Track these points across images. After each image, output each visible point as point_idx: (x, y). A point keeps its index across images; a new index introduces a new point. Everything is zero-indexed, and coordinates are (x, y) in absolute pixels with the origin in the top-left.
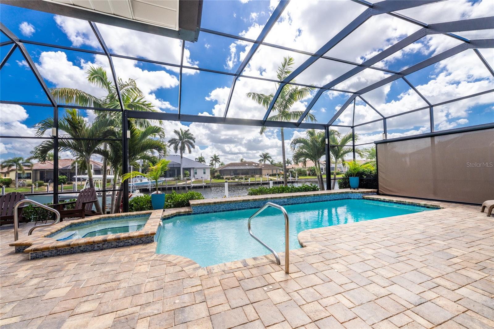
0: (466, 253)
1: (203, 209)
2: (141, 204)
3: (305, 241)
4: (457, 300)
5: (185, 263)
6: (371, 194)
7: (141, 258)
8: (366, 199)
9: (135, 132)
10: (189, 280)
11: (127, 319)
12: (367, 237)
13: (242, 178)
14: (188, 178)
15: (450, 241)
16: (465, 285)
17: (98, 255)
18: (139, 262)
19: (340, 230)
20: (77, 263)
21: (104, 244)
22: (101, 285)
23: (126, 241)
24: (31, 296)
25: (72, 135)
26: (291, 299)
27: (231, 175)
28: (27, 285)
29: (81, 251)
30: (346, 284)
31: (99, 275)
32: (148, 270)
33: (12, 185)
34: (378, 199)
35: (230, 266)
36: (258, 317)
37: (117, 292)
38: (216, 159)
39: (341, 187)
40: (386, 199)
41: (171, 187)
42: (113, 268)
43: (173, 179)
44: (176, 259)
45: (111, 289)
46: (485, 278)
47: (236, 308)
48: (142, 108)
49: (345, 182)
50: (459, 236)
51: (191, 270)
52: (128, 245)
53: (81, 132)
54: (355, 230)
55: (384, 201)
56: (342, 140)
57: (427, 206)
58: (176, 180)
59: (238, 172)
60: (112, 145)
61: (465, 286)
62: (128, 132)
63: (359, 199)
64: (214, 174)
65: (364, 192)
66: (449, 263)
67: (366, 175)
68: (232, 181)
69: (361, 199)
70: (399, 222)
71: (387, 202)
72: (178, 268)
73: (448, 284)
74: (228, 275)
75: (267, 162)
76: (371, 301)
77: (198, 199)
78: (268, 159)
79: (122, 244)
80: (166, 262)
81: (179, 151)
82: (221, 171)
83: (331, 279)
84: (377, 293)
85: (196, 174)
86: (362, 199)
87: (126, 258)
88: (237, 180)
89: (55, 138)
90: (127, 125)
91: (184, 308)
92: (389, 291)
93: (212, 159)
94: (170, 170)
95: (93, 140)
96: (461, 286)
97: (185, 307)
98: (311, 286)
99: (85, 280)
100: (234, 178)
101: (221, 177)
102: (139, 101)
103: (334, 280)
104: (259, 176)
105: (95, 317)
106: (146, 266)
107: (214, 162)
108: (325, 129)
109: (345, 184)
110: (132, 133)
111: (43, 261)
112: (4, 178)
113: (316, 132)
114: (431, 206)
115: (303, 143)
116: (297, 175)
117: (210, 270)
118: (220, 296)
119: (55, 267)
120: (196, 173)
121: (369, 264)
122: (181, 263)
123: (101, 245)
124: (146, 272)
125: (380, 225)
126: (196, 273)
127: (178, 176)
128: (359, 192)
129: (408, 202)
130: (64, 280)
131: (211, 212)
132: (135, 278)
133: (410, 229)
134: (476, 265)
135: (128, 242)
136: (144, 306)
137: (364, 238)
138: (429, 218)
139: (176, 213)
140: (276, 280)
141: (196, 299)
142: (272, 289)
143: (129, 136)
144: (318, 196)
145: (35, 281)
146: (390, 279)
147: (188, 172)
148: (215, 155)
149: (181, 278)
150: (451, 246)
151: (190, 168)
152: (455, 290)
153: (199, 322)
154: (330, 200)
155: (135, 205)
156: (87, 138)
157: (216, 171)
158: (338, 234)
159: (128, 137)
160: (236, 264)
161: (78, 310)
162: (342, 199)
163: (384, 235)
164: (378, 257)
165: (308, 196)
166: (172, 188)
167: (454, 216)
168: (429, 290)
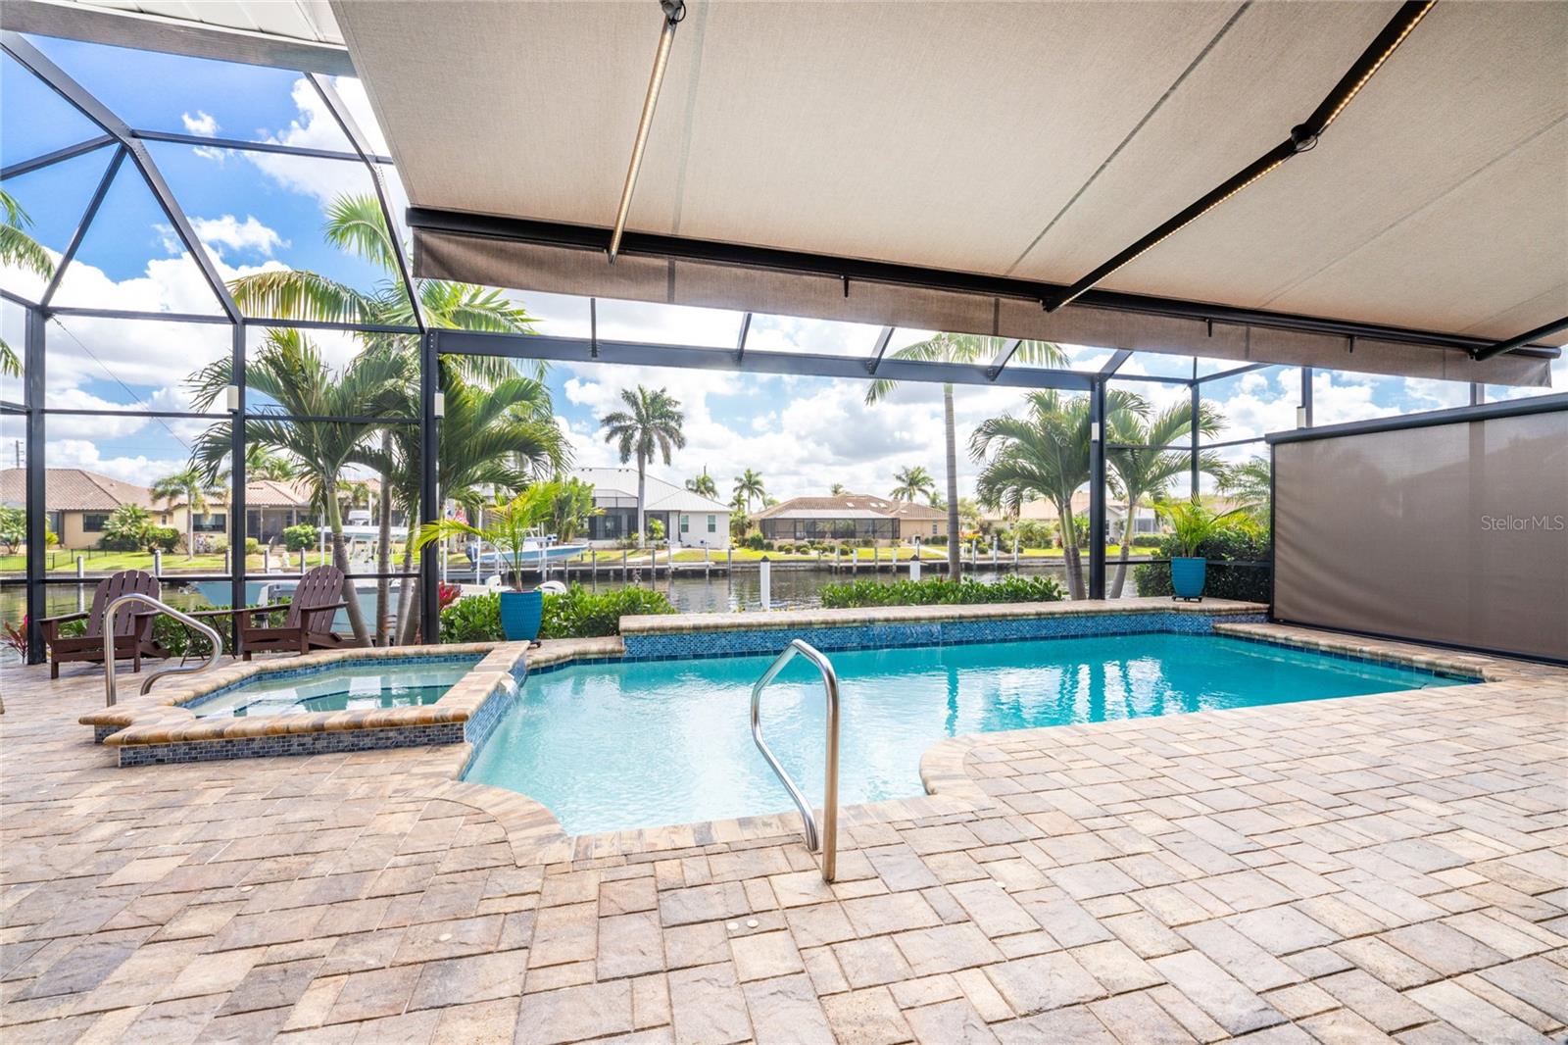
0: (1509, 850)
1: (660, 647)
2: (478, 620)
3: (936, 773)
4: (1401, 1026)
5: (523, 817)
6: (1243, 618)
7: (403, 790)
8: (1226, 636)
9: (462, 397)
10: (509, 872)
11: (285, 971)
12: (1164, 771)
13: (832, 550)
14: (661, 542)
15: (1463, 805)
16: (1456, 972)
17: (295, 771)
18: (393, 800)
19: (1080, 742)
20: (229, 789)
21: (316, 739)
22: (263, 863)
23: (382, 735)
24: (79, 872)
25: (288, 406)
26: (803, 972)
27: (796, 539)
28: (83, 839)
29: (253, 753)
30: (1014, 934)
31: (270, 830)
32: (409, 828)
33: (178, 548)
34: (1265, 636)
35: (653, 841)
36: (668, 1020)
37: (297, 885)
38: (751, 484)
39: (1144, 592)
40: (1294, 638)
41: (609, 571)
42: (316, 814)
43: (616, 546)
44: (502, 803)
45: (283, 876)
46: (1550, 955)
47: (614, 979)
48: (497, 323)
49: (1160, 574)
50: (1509, 785)
51: (531, 841)
52: (386, 747)
53: (309, 397)
54: (1131, 744)
55: (1286, 646)
56: (1157, 427)
57: (1438, 669)
58: (624, 547)
59: (820, 527)
60: (401, 436)
61: (1457, 975)
62: (439, 399)
63: (1199, 634)
64: (743, 532)
65: (1220, 611)
66: (1429, 885)
67: (1231, 552)
68: (799, 556)
69: (1206, 634)
70: (1301, 725)
71: (1297, 648)
72: (496, 833)
73: (1391, 964)
74: (635, 870)
75: (920, 499)
76: (1079, 1003)
77: (649, 613)
78: (923, 488)
79: (368, 742)
80: (468, 809)
81: (634, 457)
82: (766, 525)
83: (971, 912)
84: (1114, 977)
85: (687, 531)
86: (1212, 634)
87: (364, 787)
88: (814, 554)
89: (238, 416)
90: (437, 376)
91: (456, 961)
92: (1158, 972)
93: (738, 484)
94: (606, 517)
95: (344, 423)
96: (1438, 977)
97: (460, 957)
98: (889, 934)
99: (228, 841)
100: (805, 546)
101: (766, 541)
102: (488, 301)
103: (977, 918)
104: (888, 541)
105: (208, 954)
106: (409, 816)
107: (745, 494)
108: (1093, 389)
109: (1155, 580)
110: (449, 402)
111: (150, 775)
112: (161, 526)
113: (1060, 399)
114: (1452, 671)
115: (1019, 438)
116: (1016, 542)
117: (587, 847)
118: (582, 935)
119: (172, 795)
120: (685, 528)
121: (1128, 869)
122: (513, 816)
123: (308, 740)
124: (400, 835)
125: (1231, 733)
126: (540, 855)
127: (629, 536)
128: (1200, 611)
129: (1370, 653)
130: (178, 834)
131: (684, 658)
132: (362, 849)
133: (1334, 750)
134: (1533, 901)
135: (388, 738)
136: (348, 939)
137: (1153, 774)
138: (1424, 716)
139: (574, 654)
140: (781, 900)
141: (503, 936)
142: (755, 931)
143: (439, 409)
144: (1053, 618)
145: (107, 829)
146: (1182, 930)
147: (659, 524)
148: (749, 471)
149: (489, 863)
150: (1462, 824)
151: (668, 512)
152: (1412, 987)
153: (482, 1010)
154: (1095, 635)
155: (458, 622)
156: (327, 415)
157: (750, 525)
158: (1064, 758)
159: (437, 413)
160: (673, 836)
161: (173, 930)
162: (1141, 633)
163: (1231, 769)
164: (1173, 847)
165: (1016, 617)
166: (612, 573)
167: (1520, 711)
168: (1311, 980)
